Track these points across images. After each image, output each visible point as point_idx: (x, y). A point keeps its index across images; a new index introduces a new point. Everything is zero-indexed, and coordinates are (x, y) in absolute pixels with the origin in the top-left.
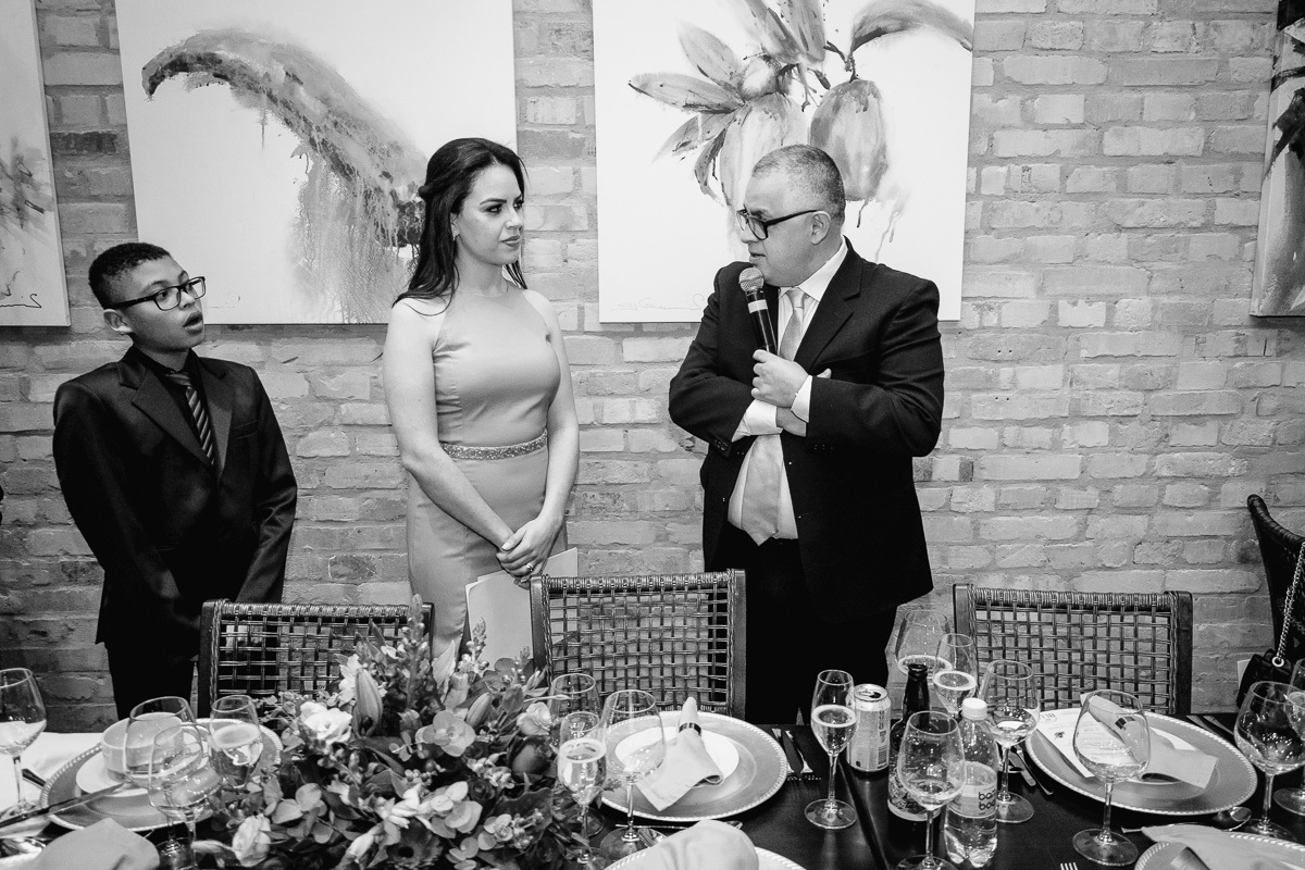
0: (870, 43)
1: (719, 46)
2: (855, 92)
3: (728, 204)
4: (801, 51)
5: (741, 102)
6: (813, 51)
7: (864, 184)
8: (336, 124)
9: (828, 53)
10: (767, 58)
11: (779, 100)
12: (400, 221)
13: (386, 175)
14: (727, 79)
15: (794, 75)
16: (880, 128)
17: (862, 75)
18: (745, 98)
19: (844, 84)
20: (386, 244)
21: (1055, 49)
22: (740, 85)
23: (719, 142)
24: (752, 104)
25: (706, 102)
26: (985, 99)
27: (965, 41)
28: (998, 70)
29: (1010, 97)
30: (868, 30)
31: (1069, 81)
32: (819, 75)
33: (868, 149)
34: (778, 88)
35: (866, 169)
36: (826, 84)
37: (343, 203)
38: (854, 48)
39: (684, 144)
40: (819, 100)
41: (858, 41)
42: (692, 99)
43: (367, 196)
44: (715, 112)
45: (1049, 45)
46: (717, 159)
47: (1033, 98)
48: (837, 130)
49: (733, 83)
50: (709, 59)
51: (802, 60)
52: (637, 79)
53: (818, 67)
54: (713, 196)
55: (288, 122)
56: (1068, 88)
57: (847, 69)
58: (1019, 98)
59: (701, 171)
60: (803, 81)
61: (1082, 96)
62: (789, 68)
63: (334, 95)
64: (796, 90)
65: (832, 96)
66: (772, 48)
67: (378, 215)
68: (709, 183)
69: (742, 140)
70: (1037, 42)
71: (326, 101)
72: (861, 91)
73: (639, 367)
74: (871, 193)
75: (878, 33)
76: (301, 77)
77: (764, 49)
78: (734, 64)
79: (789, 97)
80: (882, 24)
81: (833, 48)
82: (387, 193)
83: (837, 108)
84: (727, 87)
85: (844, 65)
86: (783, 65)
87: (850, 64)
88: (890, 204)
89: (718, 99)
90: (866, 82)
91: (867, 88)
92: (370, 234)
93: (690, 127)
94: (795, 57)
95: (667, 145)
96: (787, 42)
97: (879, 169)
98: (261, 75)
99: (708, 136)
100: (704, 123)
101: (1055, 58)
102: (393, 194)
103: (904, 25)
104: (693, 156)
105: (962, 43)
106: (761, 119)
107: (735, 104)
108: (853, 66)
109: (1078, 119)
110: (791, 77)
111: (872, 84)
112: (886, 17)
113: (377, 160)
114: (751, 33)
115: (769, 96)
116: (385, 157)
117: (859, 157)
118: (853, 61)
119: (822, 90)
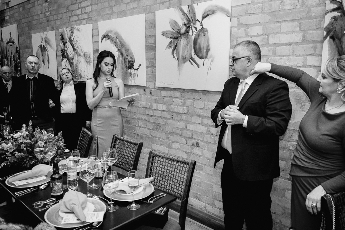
0: (206, 18)
1: (176, 23)
3: (178, 60)
5: (180, 36)
6: (194, 22)
7: (204, 54)
9: (197, 22)
10: (185, 25)
11: (187, 34)
12: (129, 65)
13: (127, 55)
14: (177, 31)
15: (190, 28)
16: (208, 40)
17: (204, 27)
18: (181, 35)
19: (200, 29)
20: (127, 69)
21: (254, 13)
22: (180, 32)
23: (176, 46)
24: (182, 36)
25: (173, 36)
26: (235, 30)
28: (239, 21)
29: (242, 28)
30: (205, 15)
31: (258, 22)
32: (195, 27)
33: (205, 46)
34: (187, 32)
35: (205, 51)
36: (196, 30)
37: (122, 61)
38: (202, 20)
39: (170, 46)
40: (195, 34)
41: (203, 18)
42: (171, 36)
43: (125, 60)
44: (175, 39)
45: (252, 12)
46: (176, 49)
47: (248, 28)
48: (199, 41)
49: (179, 32)
50: (174, 27)
51: (192, 24)
52: (162, 32)
53: (195, 26)
54: (175, 58)
55: (116, 46)
56: (258, 24)
57: (201, 25)
58: (244, 28)
59: (173, 52)
60: (192, 30)
61: (262, 26)
62: (189, 26)
63: (121, 40)
65: (198, 33)
66: (186, 22)
67: (126, 63)
68: (174, 55)
69: (180, 45)
70: (249, 12)
71: (120, 42)
72: (204, 30)
73: (164, 97)
74: (206, 57)
75: (208, 15)
76: (117, 37)
77: (184, 23)
78: (179, 27)
79: (189, 34)
80: (208, 13)
81: (198, 21)
83: (199, 35)
84: (178, 32)
85: (200, 24)
86: (188, 26)
88: (210, 59)
89: (176, 36)
90: (205, 28)
91: (205, 30)
92: (125, 67)
93: (171, 42)
94: (190, 24)
95: (167, 47)
96: (189, 20)
97: (208, 50)
99: (174, 44)
100: (174, 41)
101: (255, 16)
102: (128, 59)
103: (213, 12)
104: (172, 49)
105: (227, 15)
106: (184, 40)
107: (179, 36)
108: (202, 24)
109: (261, 33)
110: (190, 29)
111: (206, 28)
112: (209, 11)
114: (182, 19)
115: (185, 34)
117: (203, 47)
118: (202, 23)
119: (196, 31)
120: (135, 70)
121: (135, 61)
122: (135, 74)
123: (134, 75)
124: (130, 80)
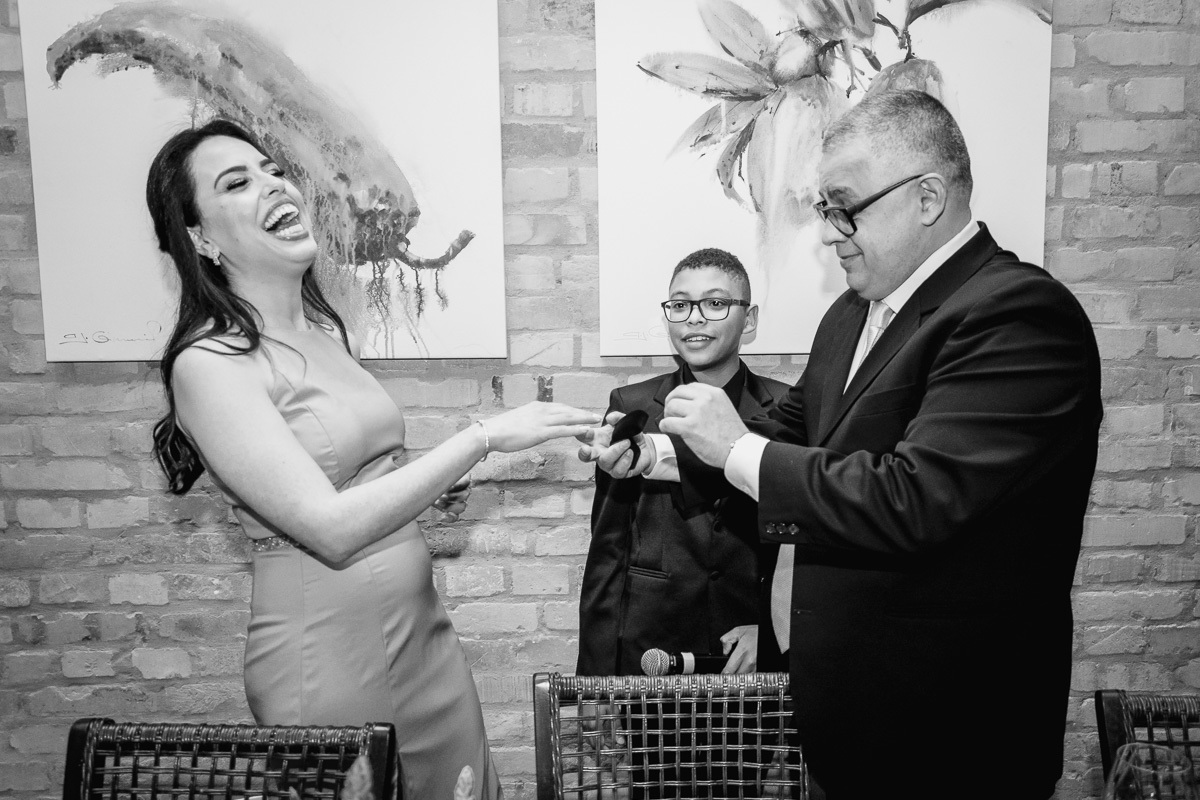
0: (929, 15)
1: (746, 19)
2: (911, 73)
3: (758, 210)
4: (845, 25)
5: (773, 87)
6: (860, 24)
8: (282, 115)
9: (879, 27)
10: (805, 33)
11: (820, 84)
12: (358, 234)
13: (342, 177)
14: (756, 59)
15: (837, 54)
17: (919, 52)
18: (778, 81)
19: (897, 65)
20: (341, 261)
21: (1148, 24)
22: (772, 65)
23: (747, 135)
24: (787, 88)
25: (728, 87)
26: (1067, 83)
27: (1043, 12)
28: (1080, 49)
29: (1096, 80)
31: (1166, 61)
32: (867, 53)
34: (818, 69)
36: (875, 63)
38: (910, 21)
39: (704, 138)
40: (867, 84)
41: (914, 13)
42: (713, 84)
43: (319, 202)
44: (741, 99)
45: (1141, 18)
46: (745, 155)
47: (1124, 82)
49: (764, 64)
50: (736, 37)
51: (847, 35)
52: (648, 59)
53: (866, 44)
54: (739, 200)
56: (1164, 69)
57: (902, 46)
58: (1107, 81)
59: (725, 170)
60: (848, 60)
61: (1182, 79)
62: (832, 45)
63: (280, 80)
64: (839, 72)
65: (883, 78)
66: (811, 21)
67: (332, 226)
68: (734, 185)
69: (774, 132)
70: (1126, 15)
71: (270, 87)
72: (918, 72)
76: (241, 59)
77: (801, 23)
78: (764, 40)
79: (830, 80)
81: (885, 22)
82: (343, 199)
84: (757, 68)
85: (897, 41)
86: (824, 41)
87: (905, 40)
89: (745, 83)
90: (924, 62)
91: (925, 69)
92: (322, 248)
93: (711, 117)
94: (839, 32)
95: (683, 139)
96: (829, 14)
98: (192, 56)
99: (733, 128)
100: (729, 111)
101: (1150, 33)
102: (351, 200)
104: (715, 152)
105: (1039, 15)
106: (798, 107)
107: (766, 88)
108: (909, 41)
109: (1177, 106)
110: (834, 57)
111: (931, 64)
113: (331, 159)
115: (806, 80)
116: (341, 155)
118: (908, 37)
119: (871, 72)
120: (417, 265)
121: (415, 213)
122: (419, 291)
123: (413, 296)
124: (372, 332)
